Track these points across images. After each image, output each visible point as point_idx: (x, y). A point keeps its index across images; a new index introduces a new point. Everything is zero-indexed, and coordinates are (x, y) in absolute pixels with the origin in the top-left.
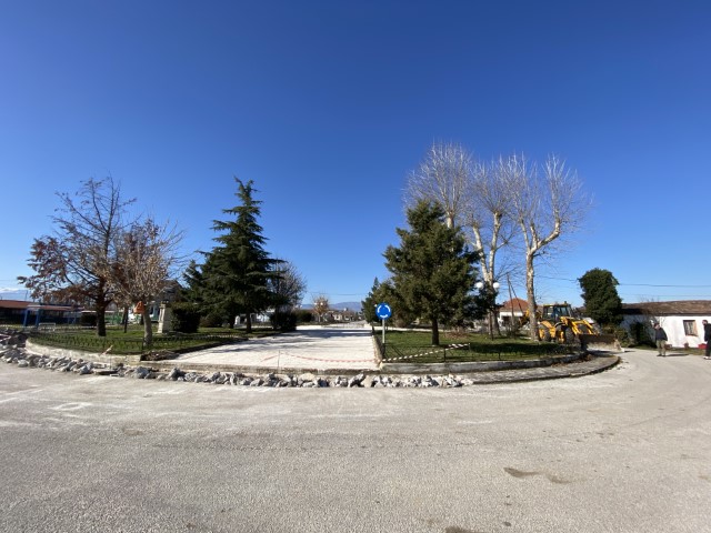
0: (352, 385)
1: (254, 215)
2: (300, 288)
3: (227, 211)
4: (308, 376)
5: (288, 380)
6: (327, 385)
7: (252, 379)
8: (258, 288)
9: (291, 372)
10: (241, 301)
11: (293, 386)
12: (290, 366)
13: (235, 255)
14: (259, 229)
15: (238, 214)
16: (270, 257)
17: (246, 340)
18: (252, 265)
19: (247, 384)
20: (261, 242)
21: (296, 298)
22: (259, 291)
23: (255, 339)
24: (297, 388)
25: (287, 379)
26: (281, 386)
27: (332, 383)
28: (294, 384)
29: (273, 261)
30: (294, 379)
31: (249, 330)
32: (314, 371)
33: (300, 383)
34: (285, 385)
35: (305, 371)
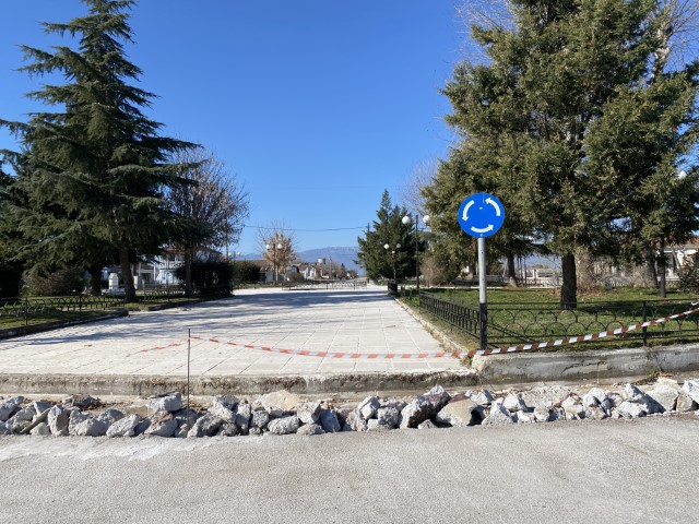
0: (414, 424)
1: (118, 38)
2: (233, 208)
3: (55, 27)
4: (281, 400)
5: (223, 413)
6: (342, 424)
7: (118, 415)
8: (139, 202)
9: (229, 389)
10: (104, 232)
11: (239, 431)
12: (227, 371)
13: (81, 129)
14: (131, 70)
15: (79, 35)
16: (161, 133)
17: (123, 314)
18: (120, 151)
19: (98, 430)
20: (140, 101)
21: (228, 229)
22: (143, 209)
23: (144, 312)
24: (252, 439)
25: (220, 412)
26: (201, 434)
27: (354, 420)
28: (242, 426)
29: (171, 144)
30: (241, 410)
31: (131, 297)
32: (294, 384)
33: (259, 420)
34: (214, 431)
35: (268, 384)
